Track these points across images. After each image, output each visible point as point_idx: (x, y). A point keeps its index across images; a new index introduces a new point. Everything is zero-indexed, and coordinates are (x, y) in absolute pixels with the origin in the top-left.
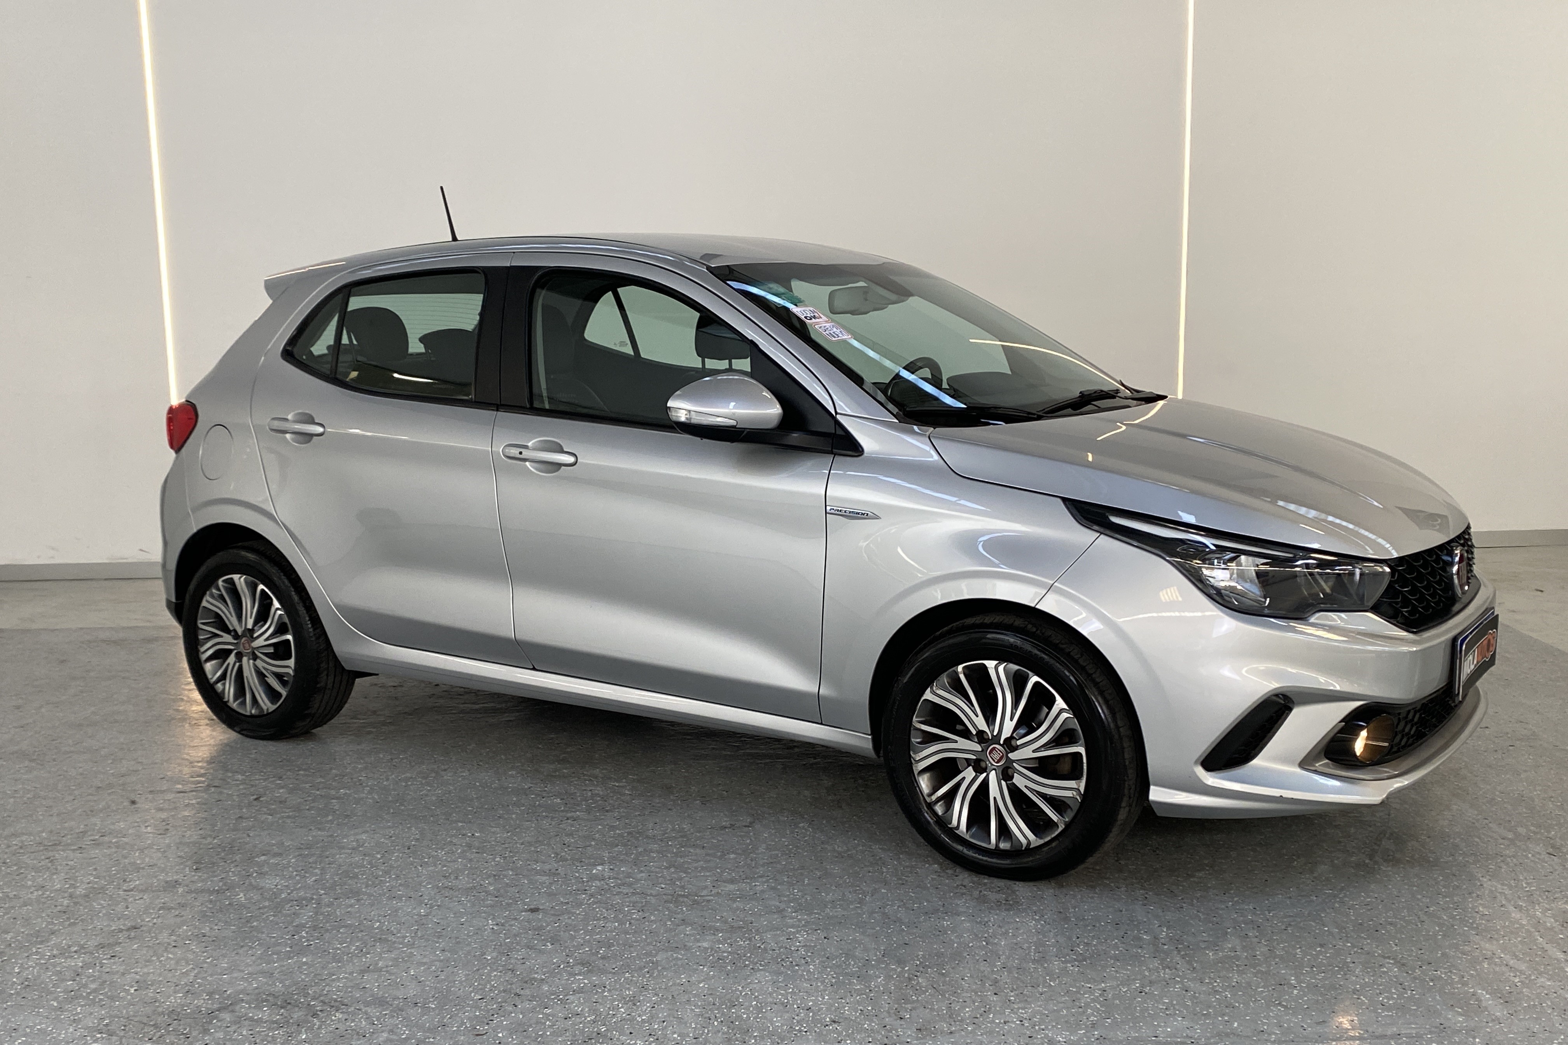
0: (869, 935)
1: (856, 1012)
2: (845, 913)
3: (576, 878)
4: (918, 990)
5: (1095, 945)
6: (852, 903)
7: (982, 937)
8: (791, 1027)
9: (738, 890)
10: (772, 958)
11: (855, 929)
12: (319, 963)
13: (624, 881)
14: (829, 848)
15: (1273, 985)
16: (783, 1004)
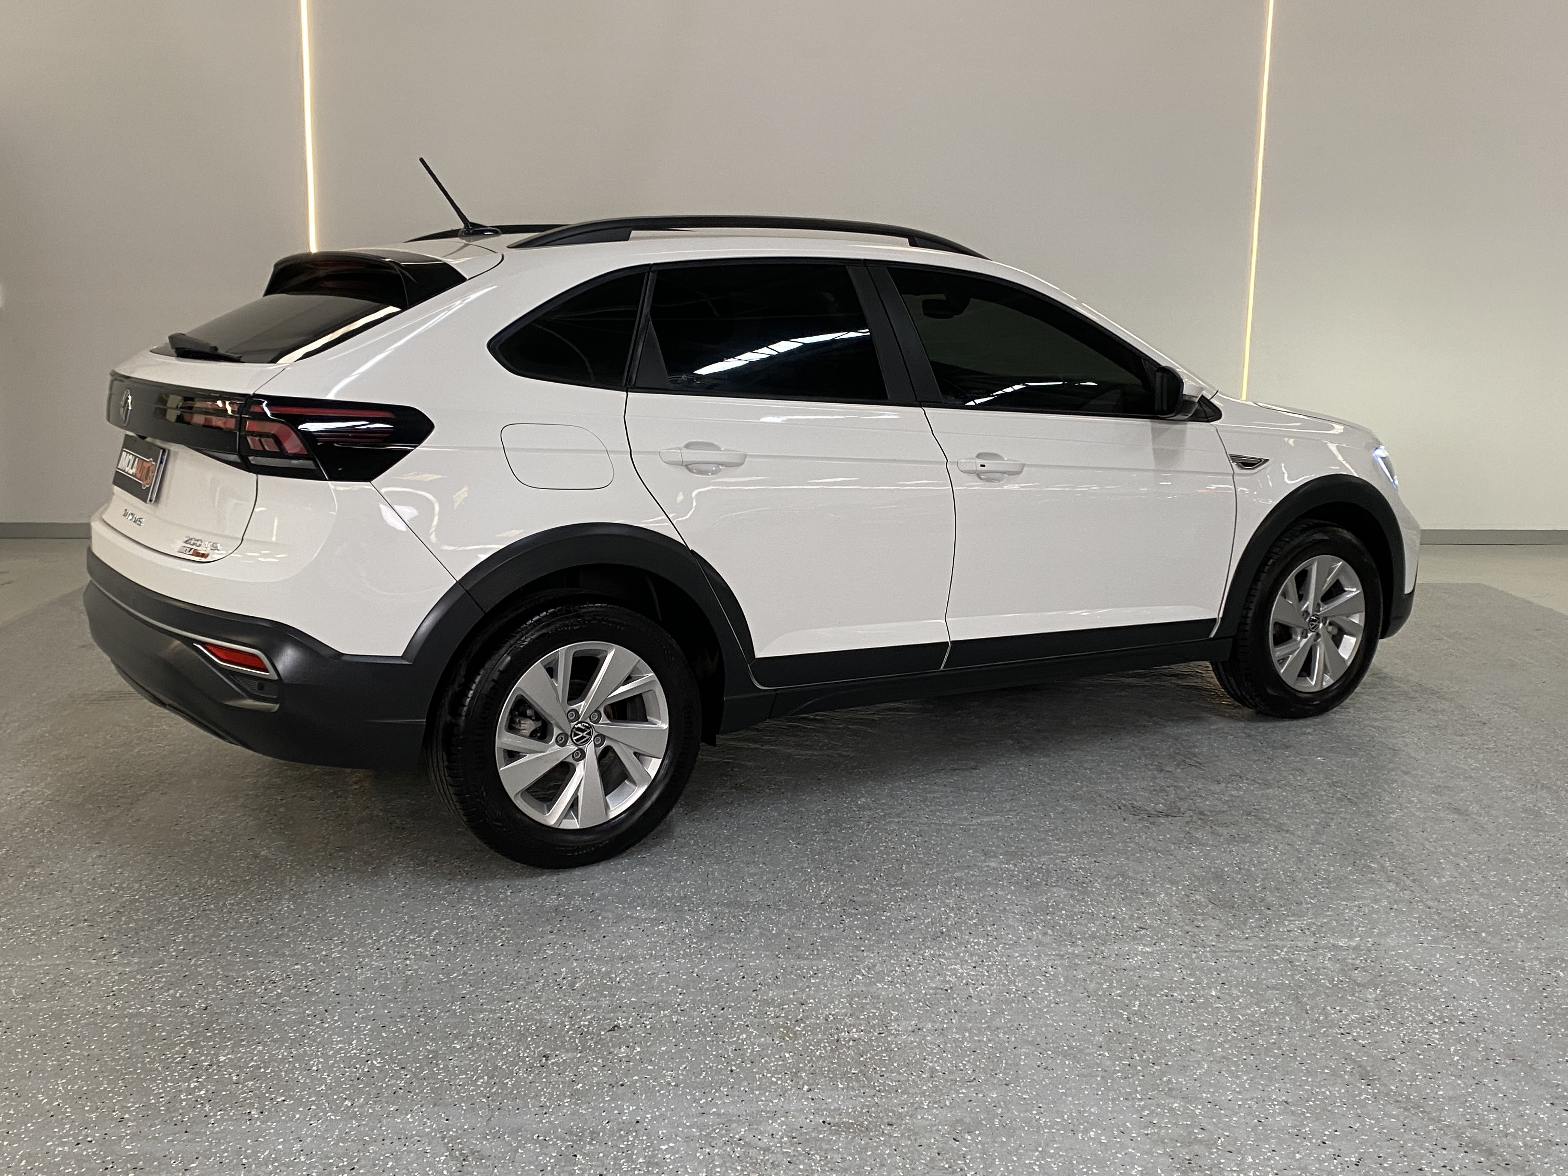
0: (1133, 861)
1: (1156, 921)
2: (1102, 842)
3: (846, 808)
4: (1200, 906)
5: (1333, 871)
6: (1103, 833)
7: (1232, 863)
8: (1107, 932)
9: (995, 821)
10: (1058, 877)
11: (1118, 855)
12: (660, 872)
13: (890, 812)
14: (1058, 788)
15: (1500, 904)
16: (1089, 913)
